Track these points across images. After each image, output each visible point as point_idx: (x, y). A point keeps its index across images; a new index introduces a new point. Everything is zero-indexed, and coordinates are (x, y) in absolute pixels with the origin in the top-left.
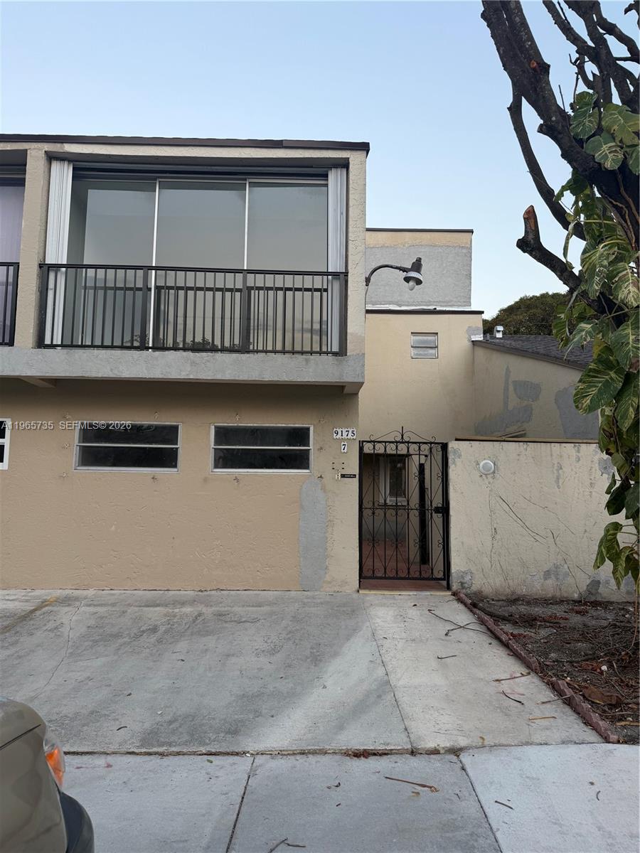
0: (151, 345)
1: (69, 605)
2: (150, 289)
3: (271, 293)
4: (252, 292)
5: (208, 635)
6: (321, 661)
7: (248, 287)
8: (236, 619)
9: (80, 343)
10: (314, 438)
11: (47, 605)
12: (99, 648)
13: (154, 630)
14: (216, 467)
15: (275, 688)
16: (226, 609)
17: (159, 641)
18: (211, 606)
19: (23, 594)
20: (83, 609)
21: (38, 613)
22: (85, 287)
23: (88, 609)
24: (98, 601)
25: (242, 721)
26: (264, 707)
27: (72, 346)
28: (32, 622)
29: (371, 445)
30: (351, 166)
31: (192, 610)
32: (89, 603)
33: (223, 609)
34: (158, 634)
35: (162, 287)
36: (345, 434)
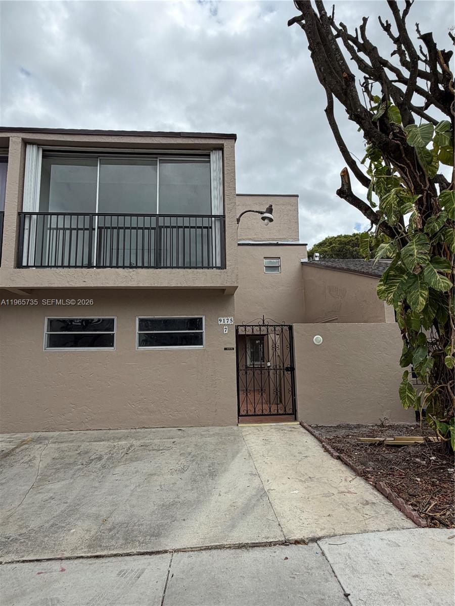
0: (95, 265)
1: (40, 443)
2: (94, 229)
3: (175, 230)
4: (163, 229)
5: (137, 461)
6: (216, 475)
7: (159, 227)
8: (156, 448)
9: (47, 265)
10: (205, 325)
11: (24, 444)
12: (60, 474)
13: (100, 458)
14: (140, 345)
15: (185, 497)
16: (149, 441)
17: (104, 467)
18: (139, 439)
19: (8, 437)
20: (51, 445)
21: (18, 450)
22: (50, 229)
23: (53, 445)
24: (61, 439)
25: (162, 525)
26: (178, 513)
27: (42, 266)
28: (12, 457)
29: (243, 328)
30: (225, 149)
31: (126, 442)
32: (55, 441)
33: (148, 441)
34: (103, 461)
35: (102, 228)
36: (226, 321)
